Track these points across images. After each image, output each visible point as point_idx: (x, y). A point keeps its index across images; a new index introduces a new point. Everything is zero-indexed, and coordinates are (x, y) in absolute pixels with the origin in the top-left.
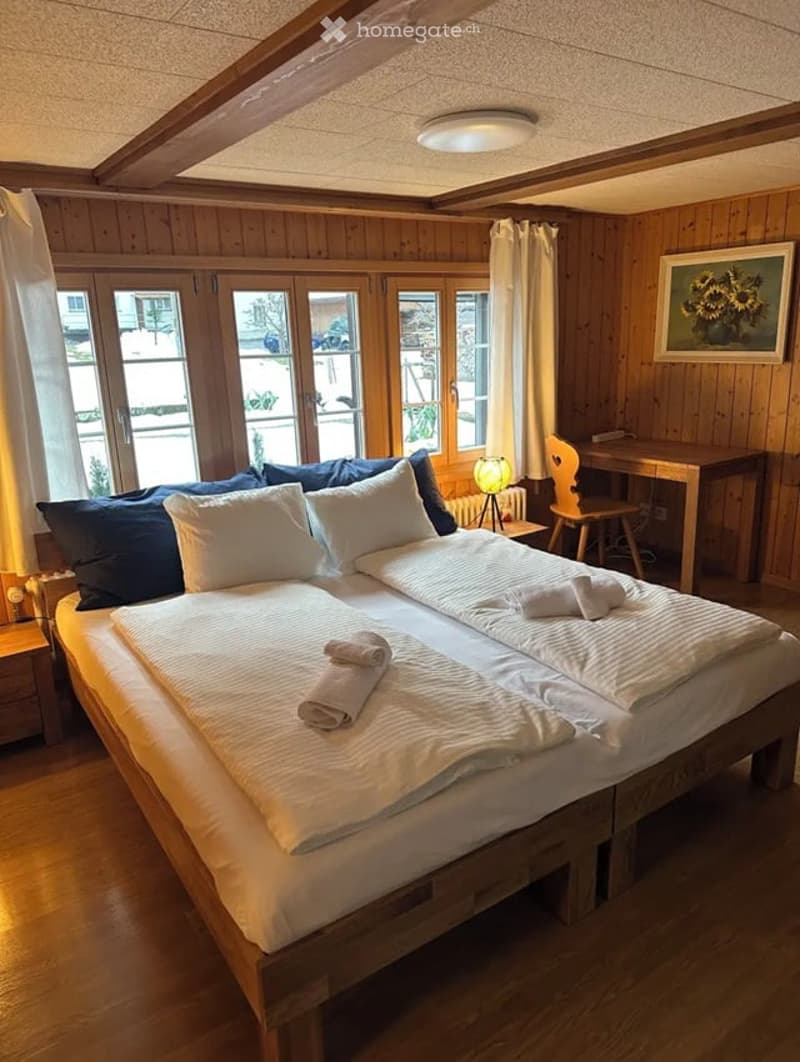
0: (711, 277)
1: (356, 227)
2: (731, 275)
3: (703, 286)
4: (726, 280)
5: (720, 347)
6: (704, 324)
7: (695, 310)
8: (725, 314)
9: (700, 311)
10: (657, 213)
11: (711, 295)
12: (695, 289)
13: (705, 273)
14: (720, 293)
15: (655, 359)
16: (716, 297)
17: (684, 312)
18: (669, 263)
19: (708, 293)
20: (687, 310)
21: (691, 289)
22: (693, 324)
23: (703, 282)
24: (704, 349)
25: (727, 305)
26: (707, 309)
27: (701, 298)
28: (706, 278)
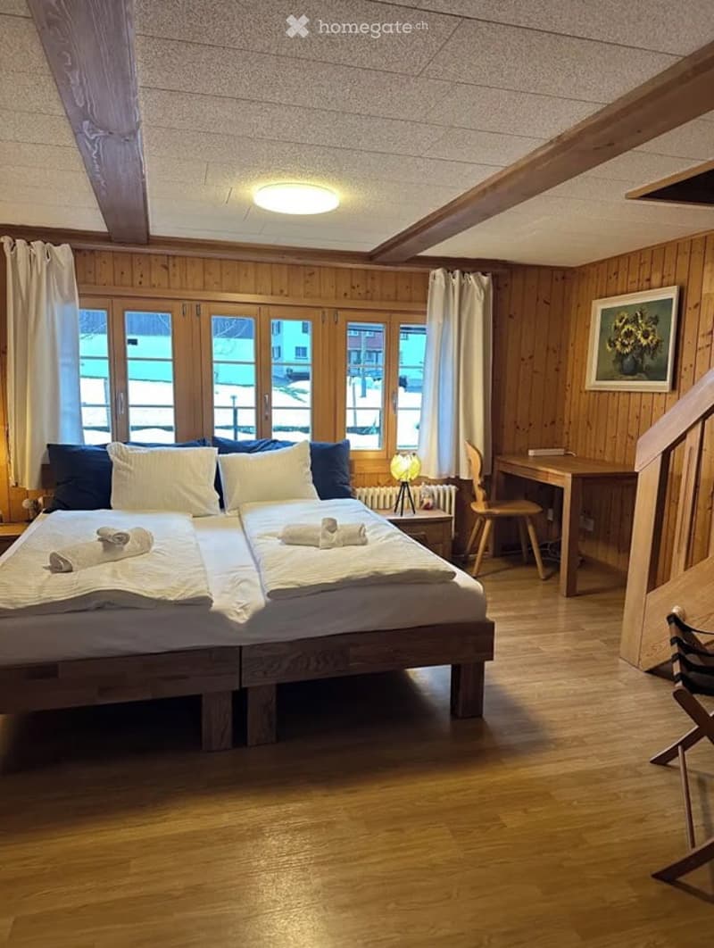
0: (626, 317)
1: (313, 273)
2: (639, 315)
3: (621, 324)
4: (635, 321)
5: (630, 377)
6: (621, 357)
7: (615, 346)
8: (634, 348)
9: (618, 347)
10: (593, 264)
11: (625, 332)
12: (616, 328)
13: (622, 314)
14: (631, 331)
15: (587, 388)
16: (629, 334)
17: (608, 347)
18: (599, 306)
19: (623, 331)
20: (611, 346)
21: (613, 328)
22: (613, 358)
23: (621, 322)
24: (620, 379)
25: (635, 341)
26: (624, 345)
27: (619, 336)
28: (623, 318)
